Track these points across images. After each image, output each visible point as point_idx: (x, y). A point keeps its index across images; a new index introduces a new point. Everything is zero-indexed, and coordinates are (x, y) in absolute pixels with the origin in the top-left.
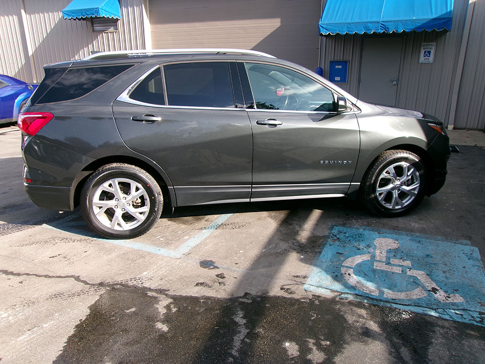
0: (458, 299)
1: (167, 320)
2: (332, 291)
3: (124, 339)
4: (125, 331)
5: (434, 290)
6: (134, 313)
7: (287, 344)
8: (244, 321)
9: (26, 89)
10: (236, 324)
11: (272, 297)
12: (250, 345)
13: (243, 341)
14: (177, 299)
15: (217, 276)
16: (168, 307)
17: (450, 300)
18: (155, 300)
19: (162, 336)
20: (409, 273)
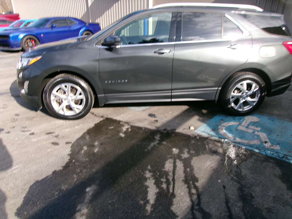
0: (277, 148)
1: (125, 133)
2: (209, 134)
3: (106, 136)
4: (107, 134)
5: (266, 142)
6: (113, 129)
7: (174, 149)
8: (159, 139)
9: (85, 26)
10: (155, 139)
11: (177, 132)
12: (157, 147)
13: (154, 145)
14: (132, 127)
15: (155, 121)
16: (128, 129)
17: (272, 148)
18: (123, 126)
19: (121, 138)
20: (256, 133)
